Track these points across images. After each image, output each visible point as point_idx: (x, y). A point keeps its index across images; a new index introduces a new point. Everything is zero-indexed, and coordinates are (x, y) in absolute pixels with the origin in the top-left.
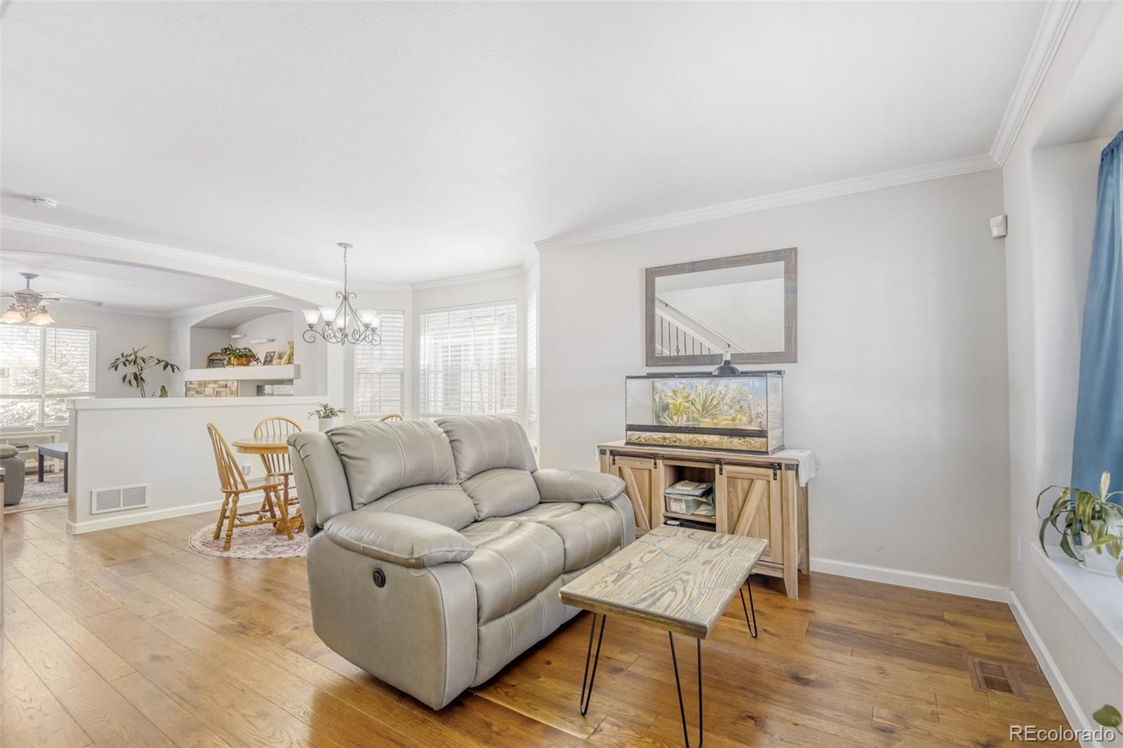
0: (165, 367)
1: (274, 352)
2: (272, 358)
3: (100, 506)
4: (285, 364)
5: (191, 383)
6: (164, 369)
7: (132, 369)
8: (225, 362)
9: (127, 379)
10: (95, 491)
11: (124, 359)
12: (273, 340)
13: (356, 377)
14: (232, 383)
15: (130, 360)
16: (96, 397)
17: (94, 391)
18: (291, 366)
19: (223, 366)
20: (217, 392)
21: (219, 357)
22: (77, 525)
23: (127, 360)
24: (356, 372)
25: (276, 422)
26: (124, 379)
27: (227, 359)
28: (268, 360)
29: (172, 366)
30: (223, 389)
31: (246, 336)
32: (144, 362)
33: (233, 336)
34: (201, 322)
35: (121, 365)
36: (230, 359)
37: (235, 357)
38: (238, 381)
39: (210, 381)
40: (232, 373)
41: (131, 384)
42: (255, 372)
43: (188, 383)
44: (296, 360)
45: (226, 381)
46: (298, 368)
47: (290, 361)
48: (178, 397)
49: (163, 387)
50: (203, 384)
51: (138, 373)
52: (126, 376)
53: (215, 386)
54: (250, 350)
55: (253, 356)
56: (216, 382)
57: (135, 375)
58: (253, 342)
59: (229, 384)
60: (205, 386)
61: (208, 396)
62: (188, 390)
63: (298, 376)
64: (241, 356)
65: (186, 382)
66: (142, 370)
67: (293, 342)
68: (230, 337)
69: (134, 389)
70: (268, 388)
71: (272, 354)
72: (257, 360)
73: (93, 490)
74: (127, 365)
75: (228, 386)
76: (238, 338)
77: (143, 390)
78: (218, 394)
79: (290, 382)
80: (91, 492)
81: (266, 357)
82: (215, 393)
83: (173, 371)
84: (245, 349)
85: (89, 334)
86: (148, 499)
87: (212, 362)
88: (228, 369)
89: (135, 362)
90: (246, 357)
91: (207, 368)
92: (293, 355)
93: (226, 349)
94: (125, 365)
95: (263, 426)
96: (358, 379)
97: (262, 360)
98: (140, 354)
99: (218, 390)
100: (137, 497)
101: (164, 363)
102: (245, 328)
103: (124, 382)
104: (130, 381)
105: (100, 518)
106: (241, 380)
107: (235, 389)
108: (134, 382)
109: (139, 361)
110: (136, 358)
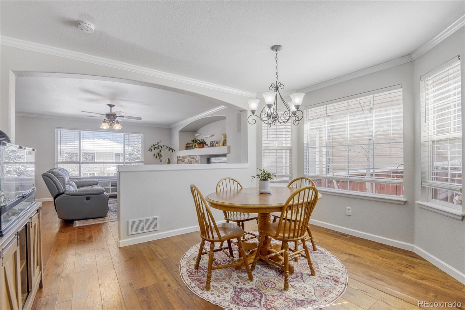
0: (169, 150)
1: (214, 141)
2: (213, 144)
3: (133, 229)
4: (222, 146)
5: (179, 157)
6: (169, 151)
7: (157, 151)
8: (193, 147)
9: (155, 155)
10: (130, 221)
11: (153, 147)
12: (213, 135)
13: (263, 152)
14: (197, 157)
15: (156, 147)
16: (144, 164)
17: (143, 161)
18: (225, 147)
19: (193, 148)
20: (190, 161)
21: (191, 145)
22: (121, 241)
23: (155, 147)
24: (263, 149)
25: (228, 181)
26: (154, 155)
27: (194, 145)
28: (212, 145)
29: (172, 150)
30: (192, 160)
31: (201, 134)
32: (162, 148)
33: (196, 135)
34: (183, 129)
35: (153, 149)
36: (195, 145)
37: (198, 144)
38: (199, 155)
39: (187, 156)
40: (197, 152)
41: (157, 158)
42: (206, 151)
43: (178, 157)
44: (228, 143)
45: (194, 155)
46: (229, 147)
47: (224, 144)
48: (174, 164)
49: (169, 159)
50: (184, 157)
51: (159, 153)
52: (155, 154)
53: (189, 158)
54: (204, 141)
55: (205, 143)
56: (189, 156)
57: (158, 153)
58: (205, 137)
59: (195, 157)
60: (185, 159)
61: (186, 163)
62: (178, 160)
63: (229, 152)
64: (200, 143)
65: (178, 156)
66: (160, 151)
67: (226, 135)
68: (195, 136)
69: (158, 160)
70: (213, 160)
71: (213, 142)
72: (207, 145)
73: (129, 221)
74: (155, 149)
75: (195, 158)
76: (198, 136)
77: (161, 160)
78: (190, 162)
79: (224, 155)
80: (128, 221)
81: (211, 144)
82: (189, 162)
83: (173, 152)
84: (202, 140)
85: (141, 136)
86: (158, 225)
87: (188, 147)
88: (195, 150)
89: (158, 148)
90: (202, 144)
91: (186, 150)
92: (226, 141)
93: (193, 140)
94: (154, 149)
95: (221, 184)
96: (264, 153)
97: (209, 145)
98: (160, 144)
99: (190, 160)
100: (152, 224)
101: (169, 148)
102: (200, 131)
103: (154, 157)
104: (156, 156)
105: (134, 237)
106: (200, 155)
107: (198, 160)
108: (158, 157)
109: (160, 147)
110: (158, 146)
